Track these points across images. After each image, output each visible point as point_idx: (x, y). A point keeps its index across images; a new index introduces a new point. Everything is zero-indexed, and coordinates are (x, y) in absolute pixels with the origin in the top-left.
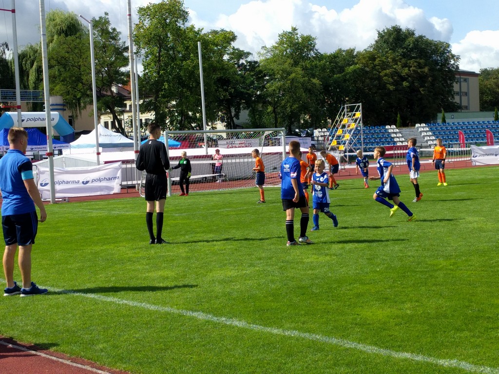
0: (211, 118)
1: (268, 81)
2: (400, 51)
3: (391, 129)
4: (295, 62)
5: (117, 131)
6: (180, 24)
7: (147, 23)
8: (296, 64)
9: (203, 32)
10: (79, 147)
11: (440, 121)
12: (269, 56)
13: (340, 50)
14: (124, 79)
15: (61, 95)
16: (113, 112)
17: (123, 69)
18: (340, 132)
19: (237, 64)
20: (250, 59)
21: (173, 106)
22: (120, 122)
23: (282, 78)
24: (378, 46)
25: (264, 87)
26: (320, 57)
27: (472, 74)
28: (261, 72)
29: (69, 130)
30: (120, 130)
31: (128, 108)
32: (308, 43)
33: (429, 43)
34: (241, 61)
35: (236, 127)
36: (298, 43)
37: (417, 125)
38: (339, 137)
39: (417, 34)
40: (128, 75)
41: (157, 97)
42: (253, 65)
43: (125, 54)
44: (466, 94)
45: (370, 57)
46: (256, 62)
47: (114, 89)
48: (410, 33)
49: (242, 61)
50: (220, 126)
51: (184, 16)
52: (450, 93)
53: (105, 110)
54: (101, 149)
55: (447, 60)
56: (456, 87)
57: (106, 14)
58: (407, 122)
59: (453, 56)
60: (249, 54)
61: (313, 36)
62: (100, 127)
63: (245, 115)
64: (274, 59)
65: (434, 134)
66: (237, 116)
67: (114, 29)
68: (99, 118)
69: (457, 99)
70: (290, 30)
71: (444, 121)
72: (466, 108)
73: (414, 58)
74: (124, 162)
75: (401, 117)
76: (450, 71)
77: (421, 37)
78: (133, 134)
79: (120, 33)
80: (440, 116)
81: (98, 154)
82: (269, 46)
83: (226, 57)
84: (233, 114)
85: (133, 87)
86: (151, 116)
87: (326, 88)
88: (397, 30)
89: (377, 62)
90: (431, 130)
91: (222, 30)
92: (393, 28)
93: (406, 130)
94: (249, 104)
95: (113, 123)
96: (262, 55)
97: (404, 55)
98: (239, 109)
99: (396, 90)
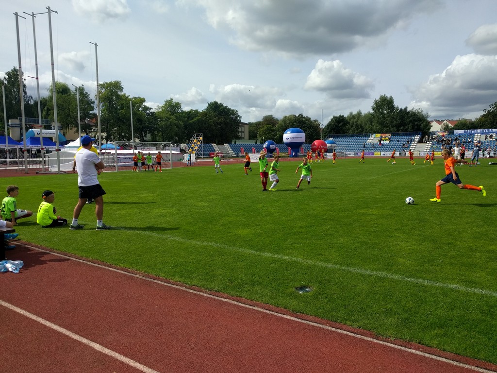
1: (159, 121)
2: (218, 112)
3: (214, 145)
6: (119, 93)
7: (103, 91)
8: (172, 114)
9: (130, 97)
10: (69, 147)
11: (233, 143)
12: (160, 110)
13: (192, 110)
14: (92, 116)
16: (85, 131)
17: (91, 112)
18: (193, 146)
19: (146, 113)
20: (151, 111)
21: (115, 130)
23: (166, 120)
24: (208, 109)
25: (158, 124)
26: (183, 112)
27: (246, 124)
28: (156, 117)
29: (64, 140)
31: (93, 130)
32: (178, 105)
33: (229, 110)
34: (148, 112)
35: (145, 141)
36: (173, 105)
37: (225, 144)
38: (192, 148)
39: (224, 106)
41: (107, 126)
42: (153, 113)
43: (92, 105)
44: (243, 132)
45: (204, 114)
47: (86, 121)
48: (221, 105)
50: (137, 140)
51: (121, 89)
52: (237, 131)
55: (236, 117)
56: (240, 130)
57: (83, 85)
58: (219, 143)
59: (239, 116)
60: (151, 108)
61: (180, 103)
63: (149, 136)
64: (162, 112)
65: (232, 148)
66: (145, 136)
67: (87, 93)
69: (240, 134)
70: (170, 99)
71: (235, 143)
72: (243, 138)
75: (218, 140)
76: (238, 122)
77: (226, 107)
79: (89, 95)
80: (233, 141)
82: (160, 106)
83: (140, 109)
84: (143, 135)
86: (105, 134)
87: (186, 127)
88: (216, 103)
89: (207, 116)
90: (230, 146)
91: (139, 97)
92: (214, 102)
93: (220, 146)
94: (151, 132)
96: (157, 109)
97: (219, 114)
98: (146, 133)
99: (215, 129)
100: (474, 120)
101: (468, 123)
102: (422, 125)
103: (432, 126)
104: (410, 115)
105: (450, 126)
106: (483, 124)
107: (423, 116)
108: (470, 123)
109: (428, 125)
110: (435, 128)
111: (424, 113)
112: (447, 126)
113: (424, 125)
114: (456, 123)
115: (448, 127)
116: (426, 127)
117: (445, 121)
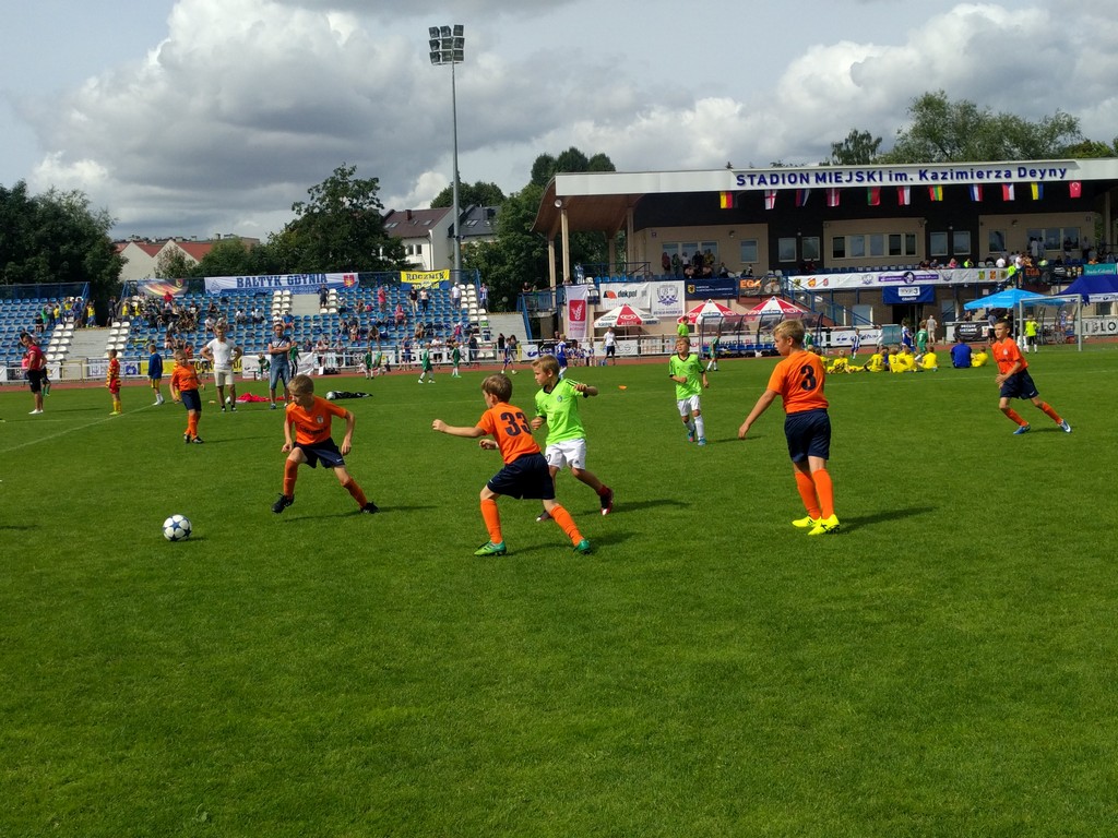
100: (264, 241)
101: (248, 250)
102: (89, 256)
103: (126, 261)
104: (38, 216)
105: (191, 263)
106: (294, 256)
107: (90, 222)
108: (253, 251)
109: (110, 256)
110: (138, 267)
111: (93, 210)
112: (180, 260)
113: (95, 255)
114: (209, 250)
115: (182, 264)
116: (104, 265)
117: (171, 244)
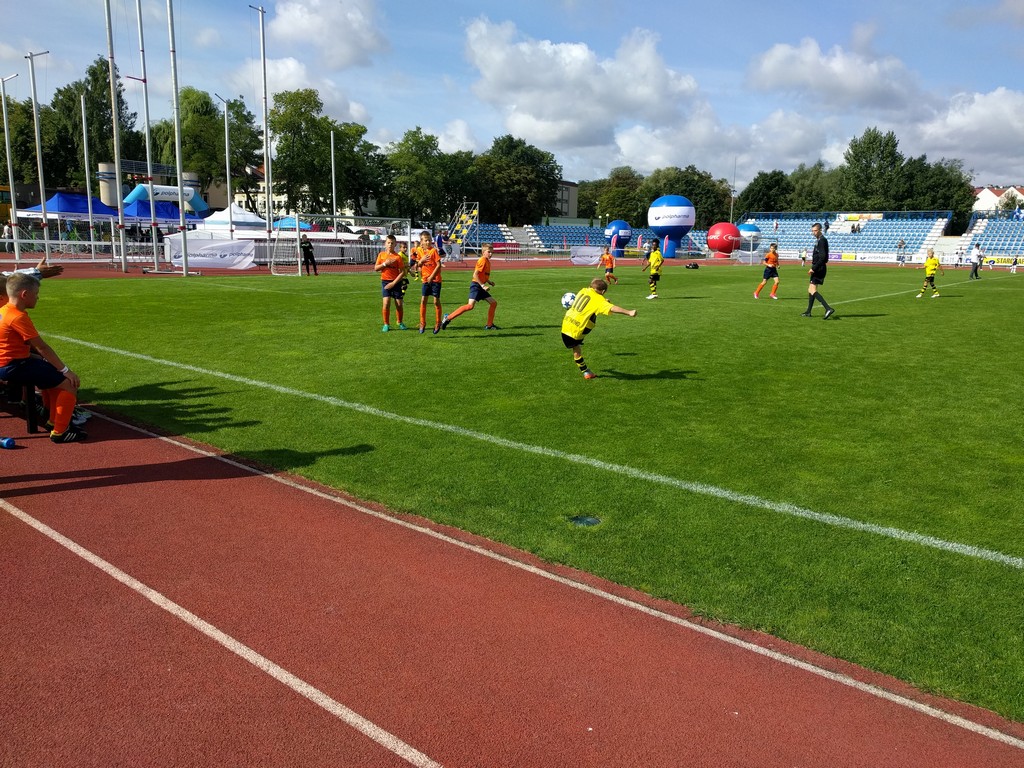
0: (341, 205)
1: (394, 175)
3: (503, 227)
4: (420, 159)
5: (252, 211)
8: (421, 161)
10: (213, 223)
13: (460, 152)
14: (258, 161)
15: (197, 171)
16: (248, 193)
17: (257, 152)
18: (458, 227)
19: (367, 155)
22: (254, 203)
23: (407, 173)
25: (390, 179)
26: (442, 156)
27: (573, 184)
28: (387, 165)
29: (204, 207)
30: (253, 209)
31: (261, 190)
35: (363, 214)
36: (421, 142)
38: (457, 231)
40: (261, 157)
42: (382, 158)
44: (566, 201)
45: (487, 160)
46: (383, 156)
47: (248, 170)
49: (371, 154)
50: (349, 212)
52: (554, 200)
53: (239, 189)
54: (234, 227)
56: (559, 196)
62: (234, 206)
63: (372, 204)
64: (399, 156)
65: (539, 235)
66: (366, 205)
68: (233, 198)
69: (558, 205)
72: (566, 214)
73: (522, 165)
74: (256, 240)
75: (512, 218)
76: (555, 180)
78: (266, 215)
81: (232, 231)
83: (356, 149)
84: (361, 203)
85: (267, 169)
86: (284, 198)
87: (447, 186)
89: (492, 165)
90: (537, 230)
93: (515, 230)
94: (377, 195)
95: (247, 203)
98: (367, 198)
99: (508, 192)
